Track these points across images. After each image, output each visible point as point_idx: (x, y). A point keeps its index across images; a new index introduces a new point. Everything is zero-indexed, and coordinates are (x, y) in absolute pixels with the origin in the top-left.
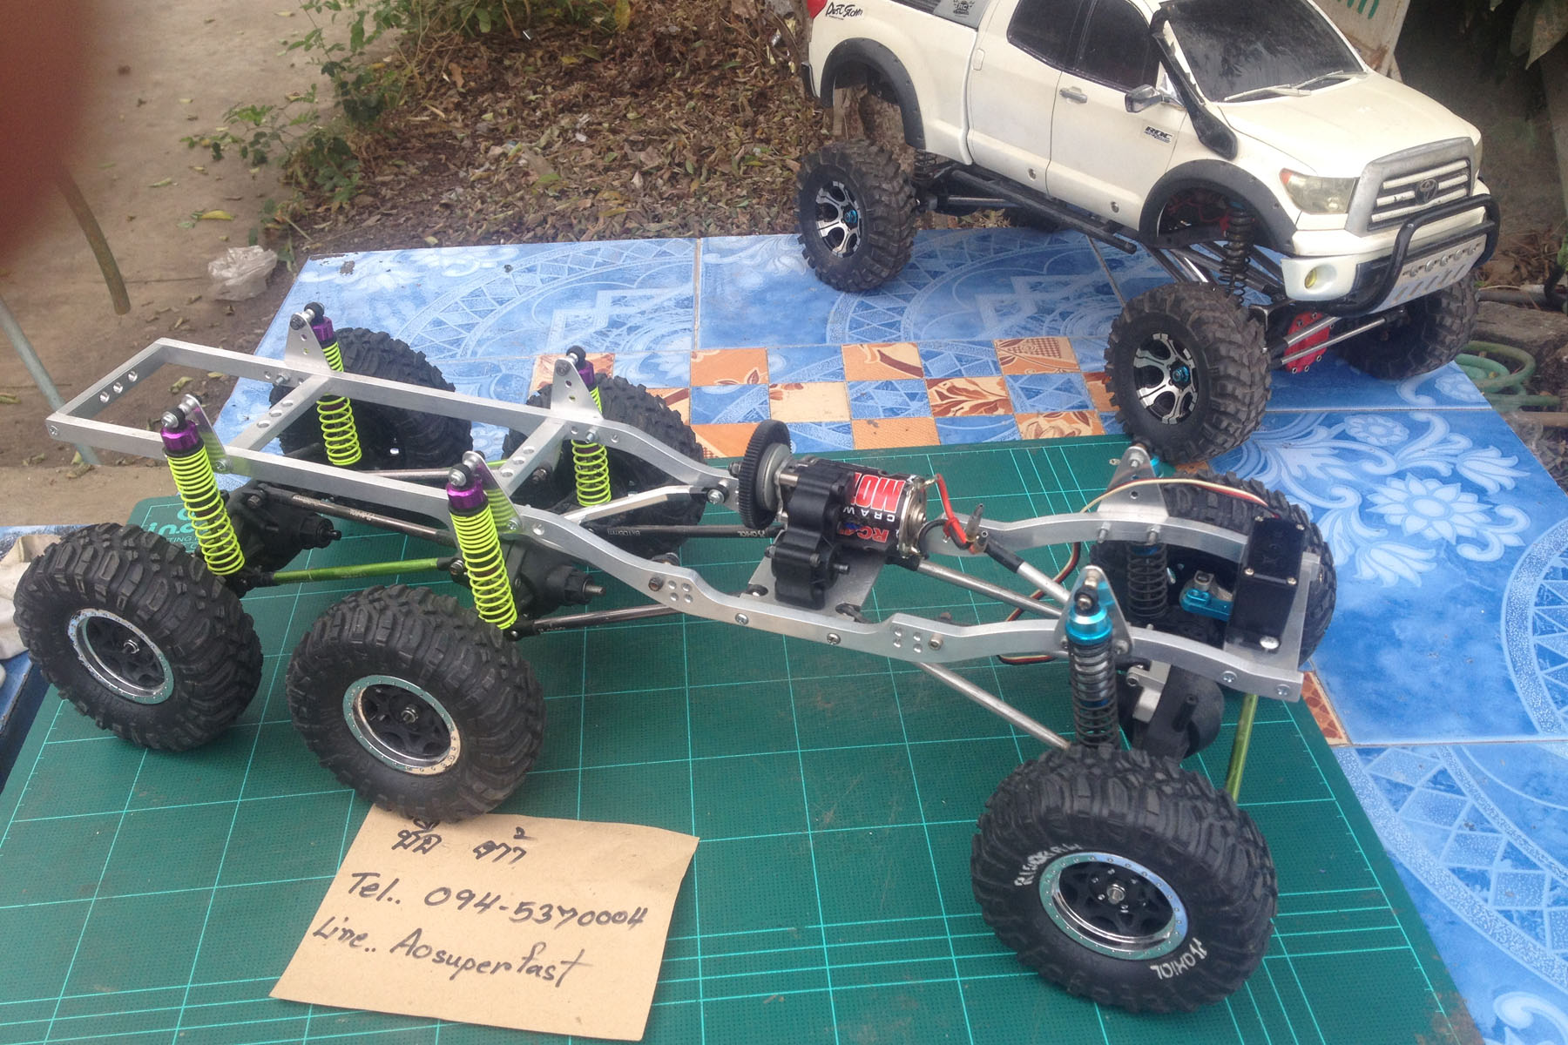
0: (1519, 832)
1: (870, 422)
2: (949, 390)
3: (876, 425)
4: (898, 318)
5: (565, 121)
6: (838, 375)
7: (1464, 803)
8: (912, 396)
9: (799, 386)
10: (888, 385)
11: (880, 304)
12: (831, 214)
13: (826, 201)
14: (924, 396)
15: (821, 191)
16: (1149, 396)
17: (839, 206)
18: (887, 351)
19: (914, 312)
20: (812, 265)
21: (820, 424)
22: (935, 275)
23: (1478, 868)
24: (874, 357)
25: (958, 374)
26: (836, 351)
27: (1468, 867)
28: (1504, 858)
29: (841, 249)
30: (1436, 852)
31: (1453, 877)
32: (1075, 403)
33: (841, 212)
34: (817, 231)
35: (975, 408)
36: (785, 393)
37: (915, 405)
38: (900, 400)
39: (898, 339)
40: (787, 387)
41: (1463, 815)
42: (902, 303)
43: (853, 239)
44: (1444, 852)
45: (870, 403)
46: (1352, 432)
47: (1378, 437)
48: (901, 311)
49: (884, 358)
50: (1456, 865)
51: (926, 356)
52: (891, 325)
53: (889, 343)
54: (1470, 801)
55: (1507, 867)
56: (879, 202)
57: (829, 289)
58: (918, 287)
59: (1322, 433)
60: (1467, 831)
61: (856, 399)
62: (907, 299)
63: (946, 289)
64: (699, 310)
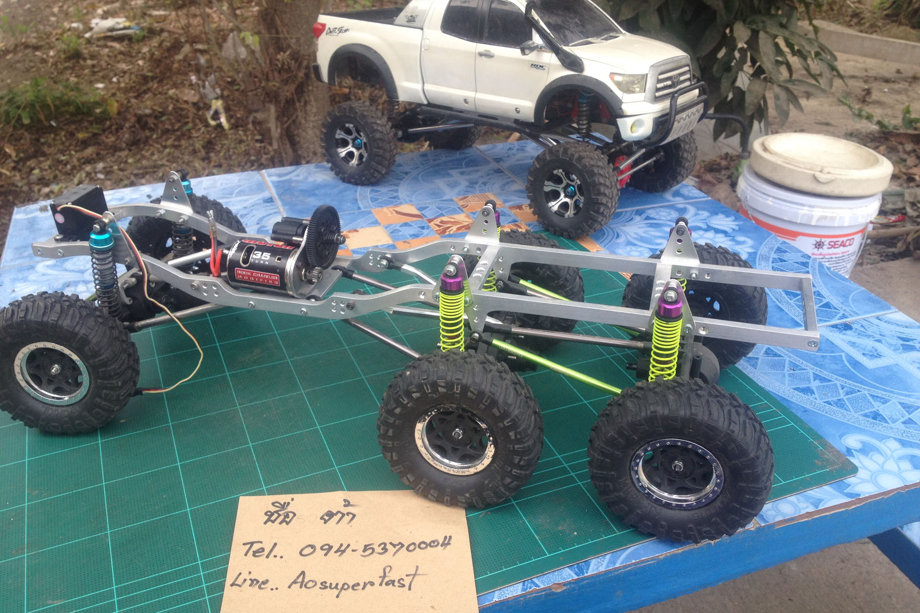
0: (816, 368)
1: (405, 242)
2: (441, 222)
3: (408, 243)
4: (395, 194)
5: (88, 168)
6: (376, 223)
7: (785, 360)
8: (423, 228)
9: (356, 231)
10: (406, 224)
11: (383, 189)
12: (345, 143)
13: (341, 136)
14: (428, 227)
15: (338, 131)
16: (555, 206)
17: (349, 138)
18: (398, 209)
19: (403, 191)
20: (337, 174)
21: (377, 247)
22: (406, 173)
23: (805, 386)
24: (392, 213)
25: (442, 215)
26: (370, 213)
27: (801, 386)
28: (815, 380)
29: (354, 162)
30: (783, 383)
31: (796, 392)
32: (511, 220)
33: (350, 142)
34: (338, 154)
35: (459, 229)
36: (350, 235)
37: (425, 232)
38: (416, 230)
39: (401, 203)
40: (349, 232)
41: (787, 365)
42: (394, 188)
43: (361, 156)
44: (786, 382)
45: (400, 233)
46: (652, 216)
47: (665, 217)
48: (397, 191)
49: (398, 213)
50: (795, 387)
51: (420, 209)
52: (395, 198)
53: (397, 205)
54: (788, 359)
55: (817, 383)
56: (377, 130)
57: (350, 186)
58: (401, 180)
59: (638, 218)
60: (792, 372)
61: (392, 232)
62: (397, 185)
63: (415, 179)
64: (278, 202)
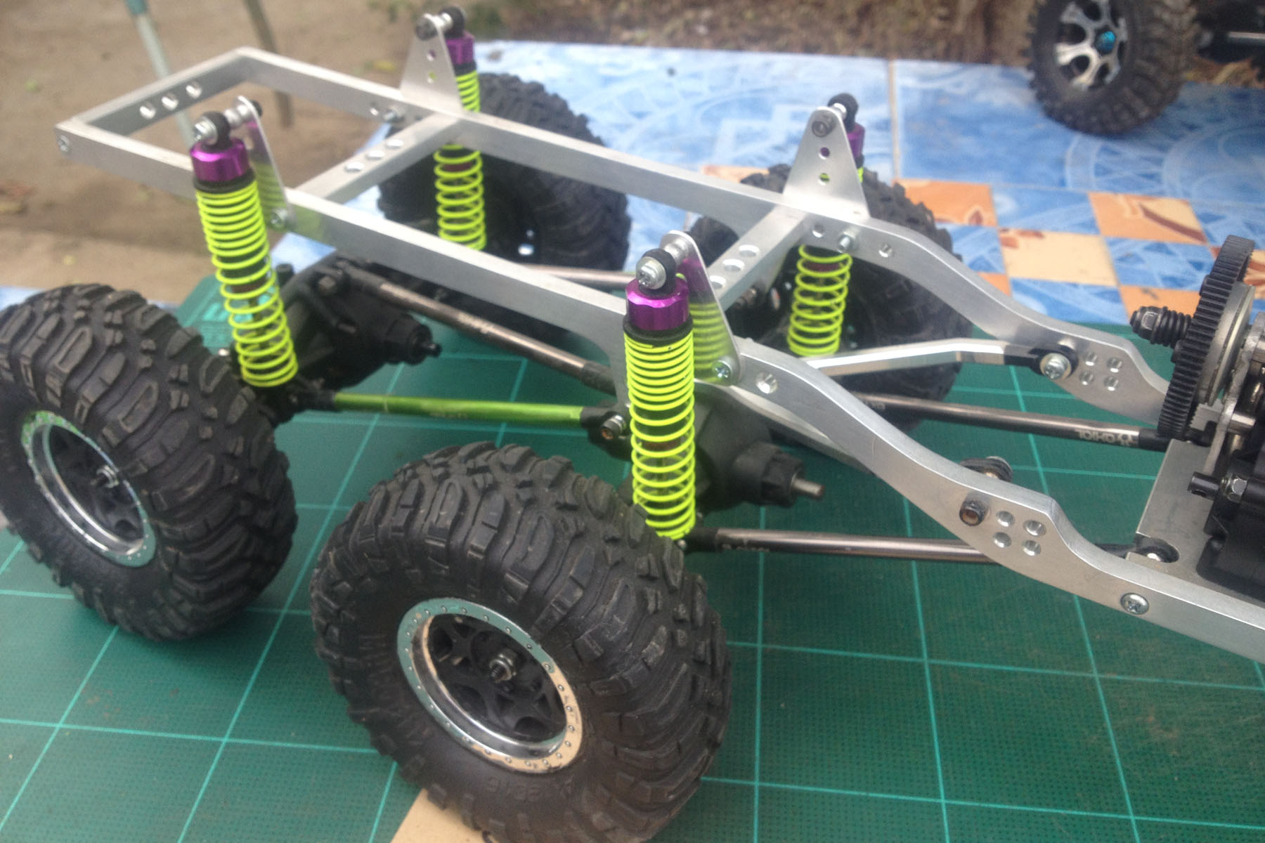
1: (1145, 291)
3: (1154, 295)
4: (1154, 169)
6: (1090, 226)
8: (1198, 266)
9: (1038, 235)
10: (1159, 247)
11: (1130, 152)
12: (1076, 35)
13: (1075, 20)
15: (1072, 8)
17: (1090, 27)
18: (1152, 206)
19: (1174, 165)
20: (1040, 97)
21: (1075, 285)
22: (1192, 128)
24: (1134, 212)
26: (1083, 199)
29: (1085, 79)
33: (1091, 34)
34: (1053, 56)
36: (1022, 241)
38: (1181, 268)
39: (1161, 194)
40: (1024, 233)
42: (1155, 154)
43: (1103, 70)
45: (1140, 266)
48: (1159, 162)
49: (1149, 214)
51: (1205, 218)
52: (1151, 177)
53: (1151, 196)
56: (1158, 20)
57: (1059, 129)
58: (1176, 138)
61: (1122, 259)
62: (1163, 149)
63: (1210, 144)
64: (898, 134)
